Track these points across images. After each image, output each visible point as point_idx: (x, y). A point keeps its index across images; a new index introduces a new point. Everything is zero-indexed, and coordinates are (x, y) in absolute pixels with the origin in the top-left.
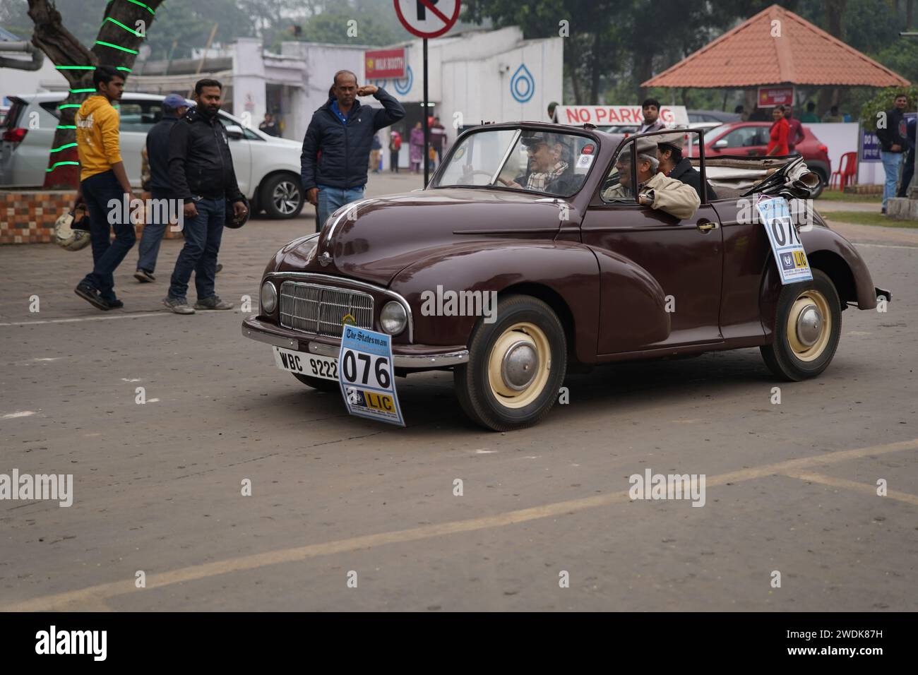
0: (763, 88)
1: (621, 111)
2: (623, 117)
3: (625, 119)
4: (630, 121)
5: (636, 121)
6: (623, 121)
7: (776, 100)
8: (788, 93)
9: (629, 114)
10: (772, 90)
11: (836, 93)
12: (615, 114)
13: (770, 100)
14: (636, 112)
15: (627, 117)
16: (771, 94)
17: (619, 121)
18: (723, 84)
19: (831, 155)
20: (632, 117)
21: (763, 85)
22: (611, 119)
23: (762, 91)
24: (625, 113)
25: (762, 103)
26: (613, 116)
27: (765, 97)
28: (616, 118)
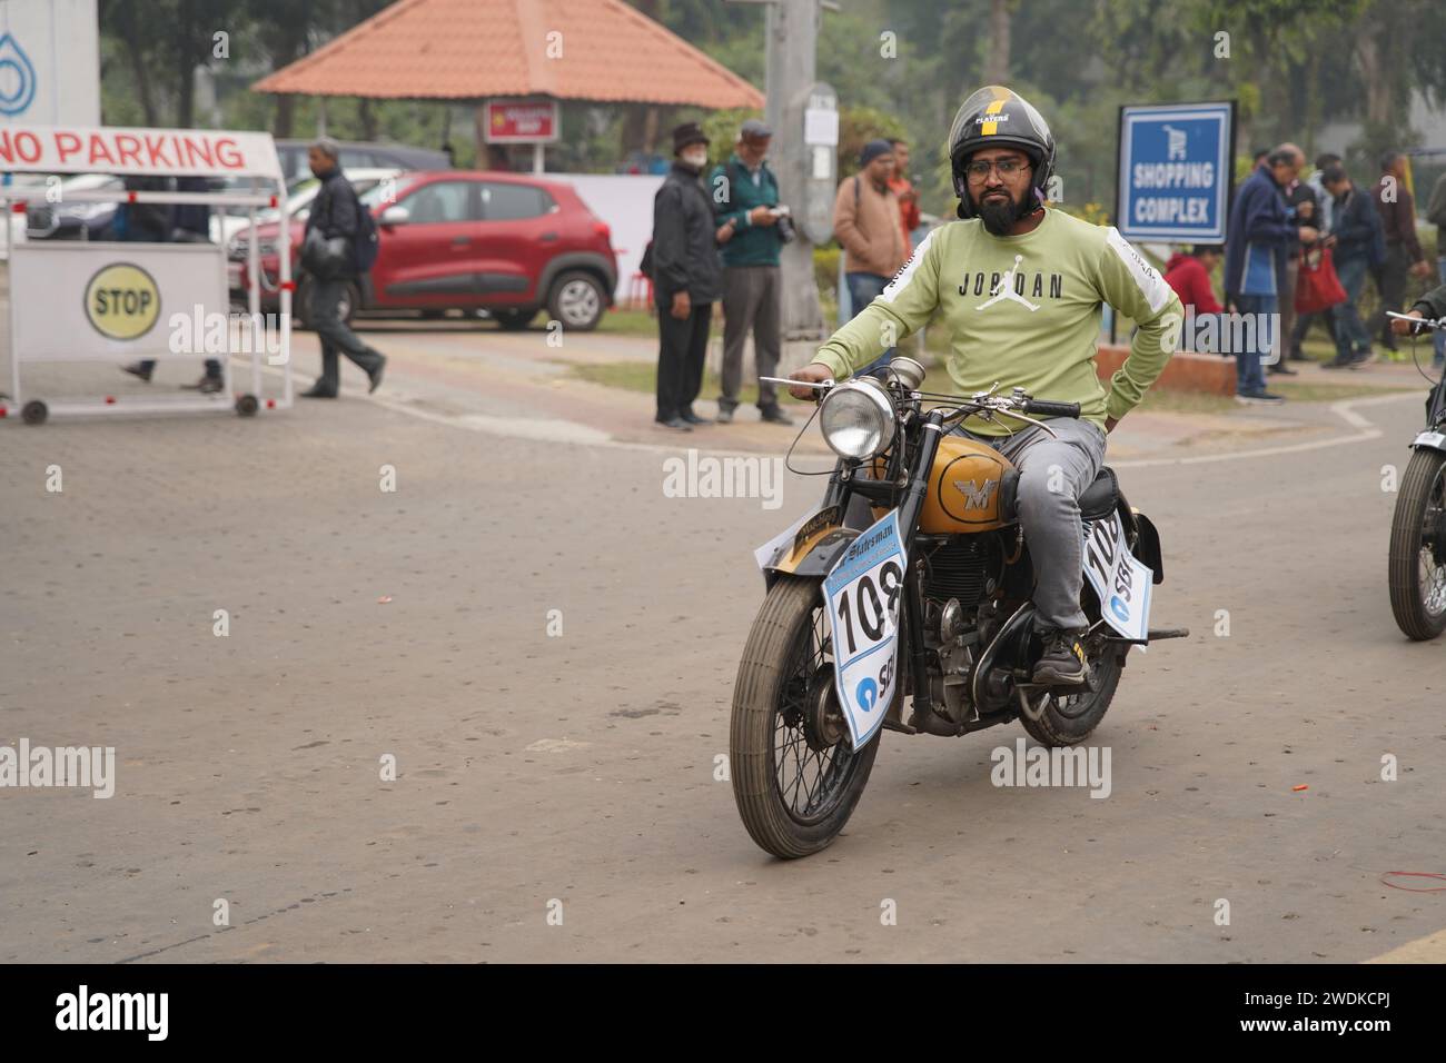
0: (495, 102)
1: (118, 139)
2: (123, 154)
3: (129, 159)
4: (140, 163)
5: (154, 163)
6: (123, 162)
7: (522, 127)
8: (544, 113)
9: (138, 147)
10: (514, 107)
11: (652, 118)
12: (103, 147)
13: (510, 128)
14: (154, 143)
15: (133, 154)
16: (512, 115)
17: (112, 161)
18: (417, 92)
19: (617, 242)
20: (144, 155)
21: (493, 97)
22: (93, 157)
23: (496, 109)
24: (128, 145)
25: (495, 132)
26: (99, 150)
27: (499, 120)
28: (107, 155)
